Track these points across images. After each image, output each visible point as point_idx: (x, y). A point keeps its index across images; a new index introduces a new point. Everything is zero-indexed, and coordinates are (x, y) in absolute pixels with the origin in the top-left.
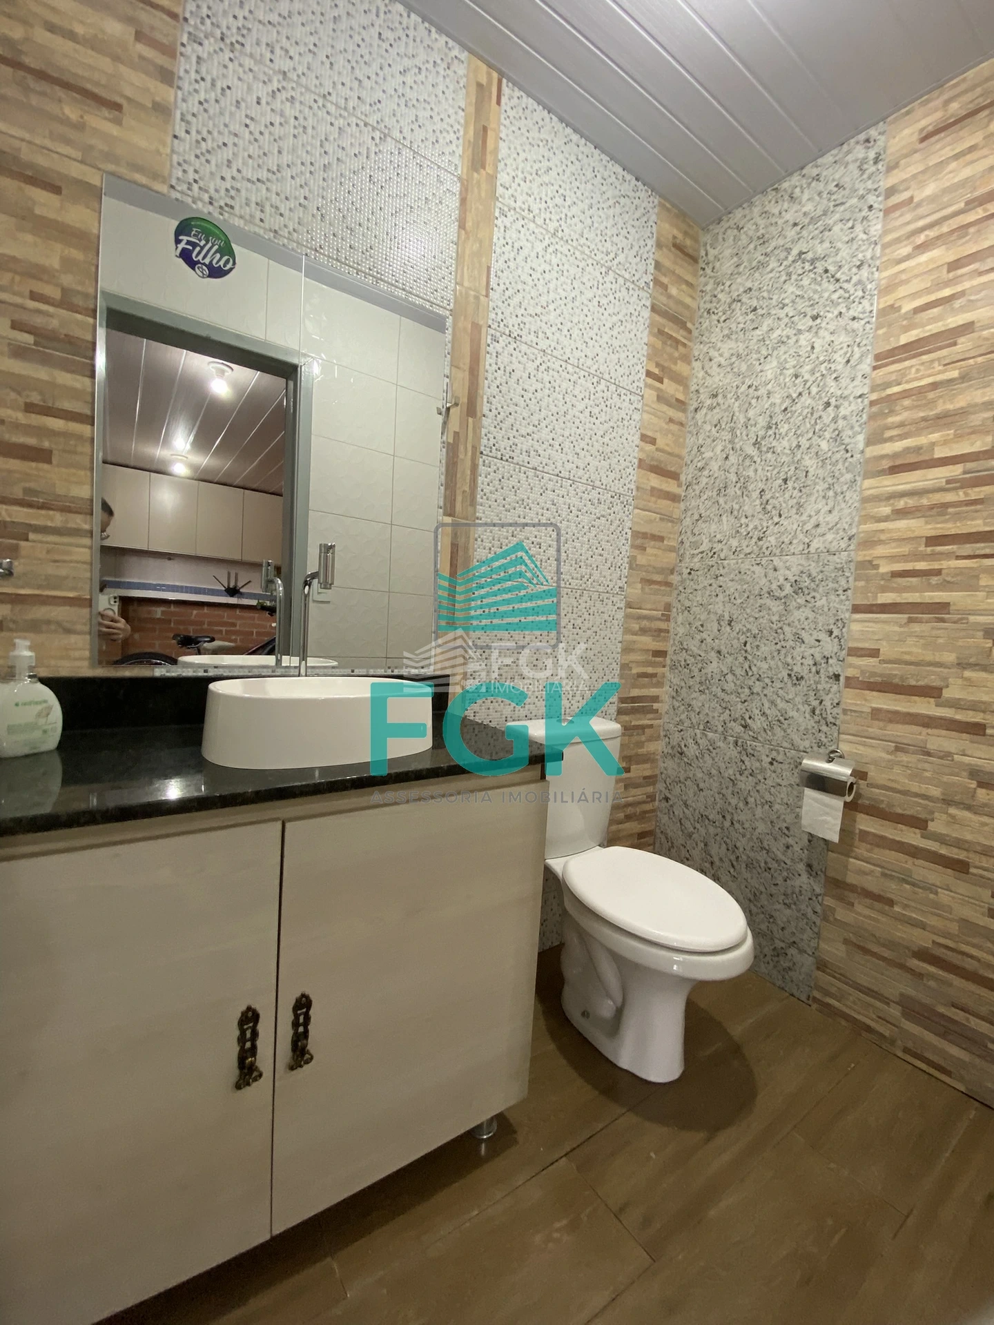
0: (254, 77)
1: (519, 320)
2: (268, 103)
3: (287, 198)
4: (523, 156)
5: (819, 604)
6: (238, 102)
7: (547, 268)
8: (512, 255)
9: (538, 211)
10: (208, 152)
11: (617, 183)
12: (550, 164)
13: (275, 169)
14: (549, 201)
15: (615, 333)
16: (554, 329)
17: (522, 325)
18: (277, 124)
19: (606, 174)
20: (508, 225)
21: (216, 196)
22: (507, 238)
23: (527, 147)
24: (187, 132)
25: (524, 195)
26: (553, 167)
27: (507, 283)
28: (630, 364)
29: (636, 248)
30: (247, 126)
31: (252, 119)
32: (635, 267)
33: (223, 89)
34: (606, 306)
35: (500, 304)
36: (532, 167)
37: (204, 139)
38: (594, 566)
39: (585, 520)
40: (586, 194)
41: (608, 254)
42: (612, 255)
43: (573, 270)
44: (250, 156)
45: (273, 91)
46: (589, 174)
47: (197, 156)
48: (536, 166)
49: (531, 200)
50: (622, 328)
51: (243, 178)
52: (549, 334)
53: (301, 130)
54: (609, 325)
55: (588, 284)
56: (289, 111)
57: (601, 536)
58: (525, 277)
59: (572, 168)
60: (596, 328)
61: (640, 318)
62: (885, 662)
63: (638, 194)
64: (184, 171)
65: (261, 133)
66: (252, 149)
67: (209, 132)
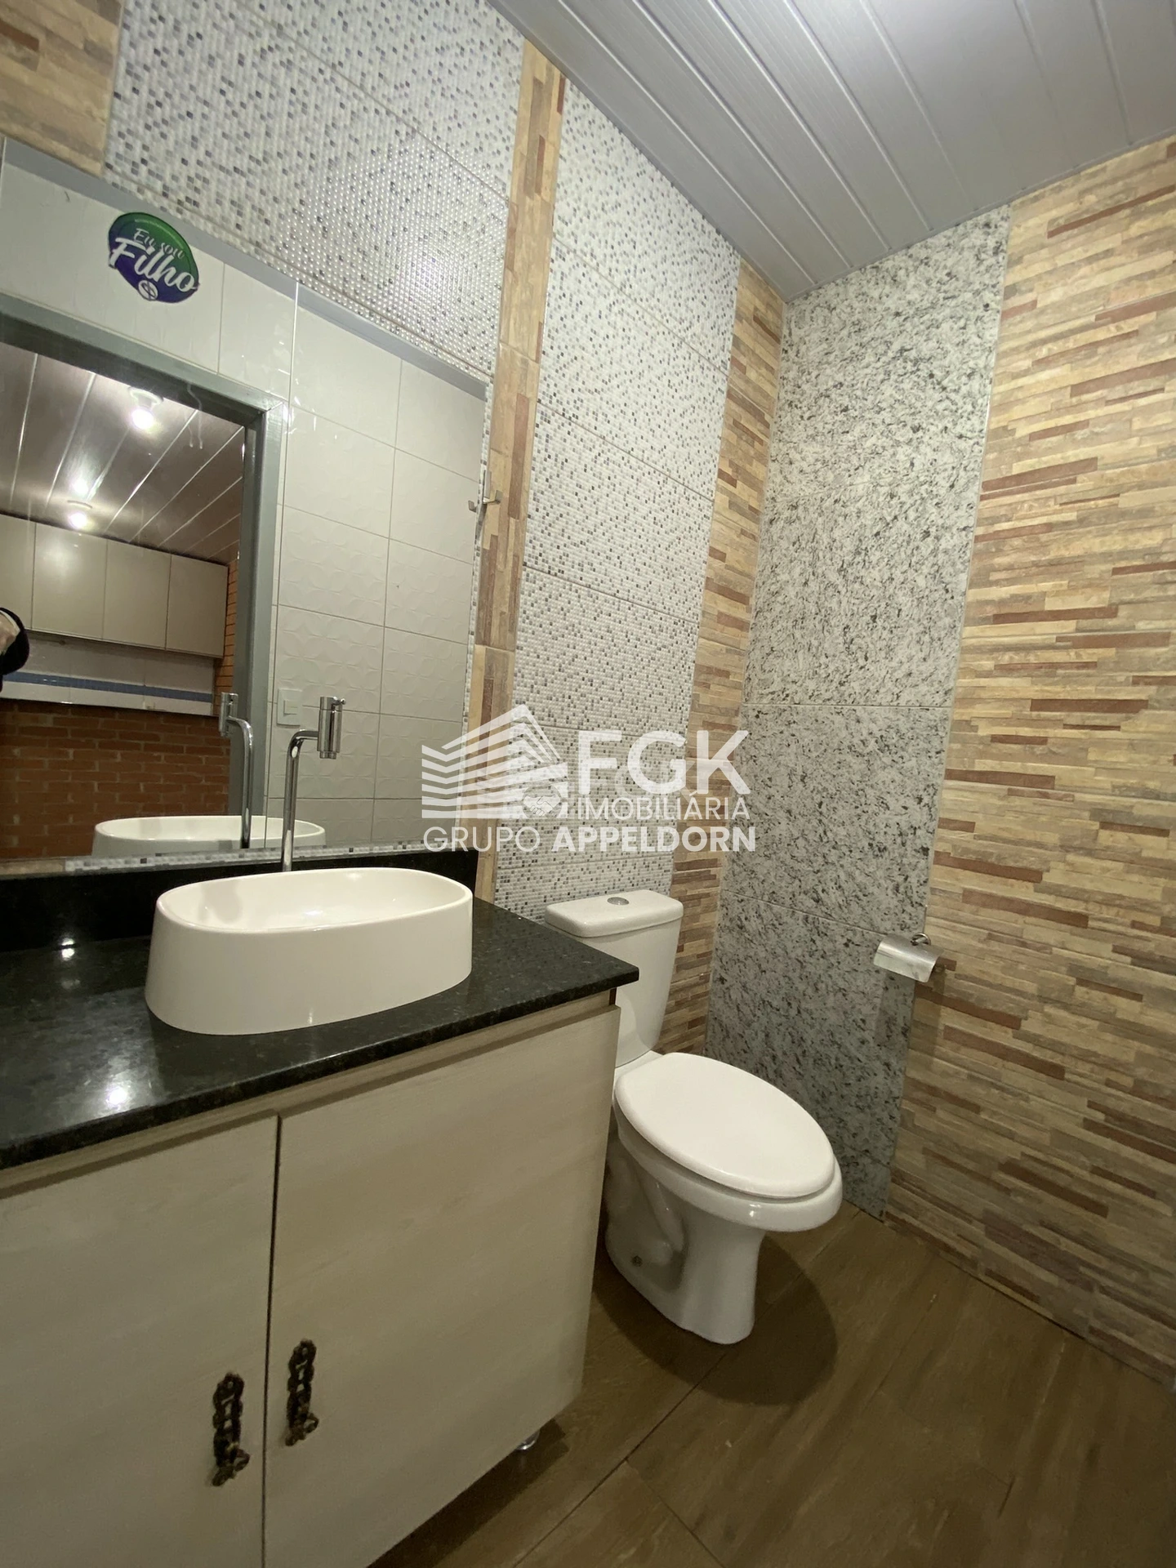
0: (237, 26)
1: (575, 396)
2: (254, 64)
3: (275, 199)
4: (587, 183)
5: (908, 765)
6: (211, 57)
7: (611, 332)
8: (569, 312)
9: (602, 257)
10: (165, 122)
11: (695, 234)
12: (620, 199)
13: (260, 157)
14: (616, 246)
15: (685, 421)
16: (616, 411)
17: (579, 403)
18: (266, 95)
19: (684, 220)
20: (566, 271)
21: (173, 185)
22: (564, 287)
23: (592, 173)
24: (135, 90)
25: (587, 234)
26: (623, 203)
27: (563, 347)
28: (701, 461)
29: (714, 317)
30: (222, 92)
31: (230, 84)
32: (711, 341)
33: (190, 36)
34: (677, 387)
35: (553, 373)
36: (597, 200)
37: (159, 104)
38: (652, 706)
39: (645, 650)
40: (660, 243)
41: (681, 321)
42: (686, 324)
43: (641, 338)
44: (224, 135)
45: (262, 50)
46: (664, 219)
47: (148, 127)
48: (602, 199)
49: (594, 242)
50: (694, 416)
51: (213, 163)
52: (610, 417)
53: (299, 107)
54: (679, 411)
55: (658, 358)
56: (285, 80)
57: (661, 671)
58: (584, 341)
59: (643, 207)
60: (664, 413)
61: (714, 405)
62: (979, 837)
63: (717, 251)
64: (128, 146)
65: (242, 105)
66: (230, 126)
67: (167, 95)
